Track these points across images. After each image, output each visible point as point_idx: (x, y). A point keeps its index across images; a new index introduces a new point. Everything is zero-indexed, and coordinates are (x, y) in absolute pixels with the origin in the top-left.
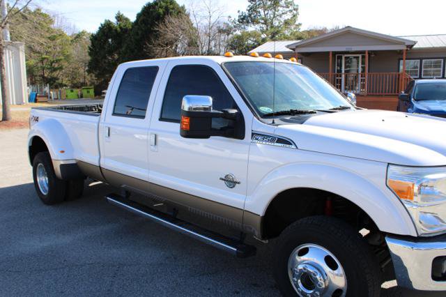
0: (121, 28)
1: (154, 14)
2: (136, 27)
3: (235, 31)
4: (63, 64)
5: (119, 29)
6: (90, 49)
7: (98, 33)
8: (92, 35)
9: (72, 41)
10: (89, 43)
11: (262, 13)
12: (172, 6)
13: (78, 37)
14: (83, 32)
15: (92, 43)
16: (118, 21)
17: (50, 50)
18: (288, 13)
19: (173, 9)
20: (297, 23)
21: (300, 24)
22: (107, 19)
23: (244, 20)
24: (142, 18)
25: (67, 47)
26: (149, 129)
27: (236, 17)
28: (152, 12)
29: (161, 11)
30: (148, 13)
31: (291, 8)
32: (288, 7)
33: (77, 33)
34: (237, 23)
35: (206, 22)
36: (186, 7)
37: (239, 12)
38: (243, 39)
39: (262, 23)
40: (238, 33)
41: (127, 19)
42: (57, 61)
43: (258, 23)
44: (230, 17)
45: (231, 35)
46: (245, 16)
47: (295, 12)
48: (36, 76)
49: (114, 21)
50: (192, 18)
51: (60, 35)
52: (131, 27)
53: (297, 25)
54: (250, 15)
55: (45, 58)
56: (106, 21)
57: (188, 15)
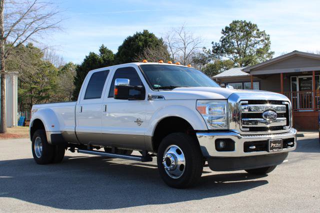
0: (104, 60)
1: (134, 46)
2: (118, 58)
3: (209, 60)
4: (50, 93)
5: (102, 61)
6: (75, 79)
7: (83, 64)
8: (78, 66)
9: (59, 72)
10: (75, 74)
11: (236, 44)
12: (150, 39)
13: (65, 68)
14: (69, 64)
15: (78, 73)
16: (102, 53)
17: (38, 80)
18: (260, 43)
19: (151, 42)
20: (269, 51)
21: (273, 53)
22: (92, 52)
23: (217, 50)
24: (123, 50)
25: (54, 78)
26: (103, 103)
27: (210, 48)
28: (132, 44)
29: (140, 44)
30: (129, 46)
31: (262, 38)
32: (259, 37)
33: (64, 65)
34: (212, 53)
35: (181, 53)
36: (164, 40)
37: (213, 43)
38: (215, 67)
39: (236, 53)
40: (212, 62)
41: (110, 52)
42: (46, 90)
43: (232, 53)
44: (205, 48)
45: (206, 65)
46: (219, 47)
47: (266, 41)
48: (25, 104)
49: (98, 53)
50: (169, 49)
51: (49, 67)
52: (113, 59)
53: (269, 54)
54: (223, 46)
55: (34, 88)
56: (90, 53)
57: (165, 48)
